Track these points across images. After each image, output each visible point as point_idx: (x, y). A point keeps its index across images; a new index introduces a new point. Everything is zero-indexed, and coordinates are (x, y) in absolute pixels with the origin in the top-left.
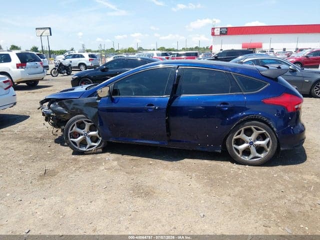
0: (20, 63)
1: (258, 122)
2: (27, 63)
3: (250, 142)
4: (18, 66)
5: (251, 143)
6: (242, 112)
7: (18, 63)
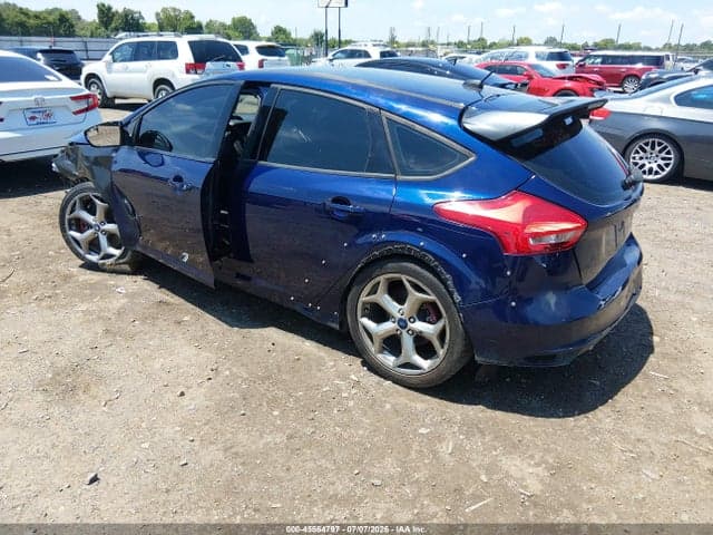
0: (192, 61)
1: (418, 268)
2: (208, 64)
3: (401, 320)
4: (189, 69)
5: (403, 324)
6: (380, 230)
7: (188, 62)
